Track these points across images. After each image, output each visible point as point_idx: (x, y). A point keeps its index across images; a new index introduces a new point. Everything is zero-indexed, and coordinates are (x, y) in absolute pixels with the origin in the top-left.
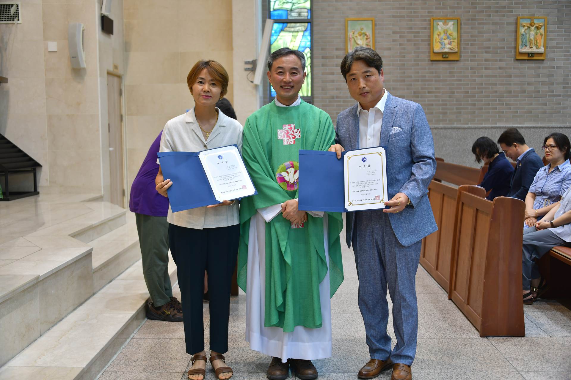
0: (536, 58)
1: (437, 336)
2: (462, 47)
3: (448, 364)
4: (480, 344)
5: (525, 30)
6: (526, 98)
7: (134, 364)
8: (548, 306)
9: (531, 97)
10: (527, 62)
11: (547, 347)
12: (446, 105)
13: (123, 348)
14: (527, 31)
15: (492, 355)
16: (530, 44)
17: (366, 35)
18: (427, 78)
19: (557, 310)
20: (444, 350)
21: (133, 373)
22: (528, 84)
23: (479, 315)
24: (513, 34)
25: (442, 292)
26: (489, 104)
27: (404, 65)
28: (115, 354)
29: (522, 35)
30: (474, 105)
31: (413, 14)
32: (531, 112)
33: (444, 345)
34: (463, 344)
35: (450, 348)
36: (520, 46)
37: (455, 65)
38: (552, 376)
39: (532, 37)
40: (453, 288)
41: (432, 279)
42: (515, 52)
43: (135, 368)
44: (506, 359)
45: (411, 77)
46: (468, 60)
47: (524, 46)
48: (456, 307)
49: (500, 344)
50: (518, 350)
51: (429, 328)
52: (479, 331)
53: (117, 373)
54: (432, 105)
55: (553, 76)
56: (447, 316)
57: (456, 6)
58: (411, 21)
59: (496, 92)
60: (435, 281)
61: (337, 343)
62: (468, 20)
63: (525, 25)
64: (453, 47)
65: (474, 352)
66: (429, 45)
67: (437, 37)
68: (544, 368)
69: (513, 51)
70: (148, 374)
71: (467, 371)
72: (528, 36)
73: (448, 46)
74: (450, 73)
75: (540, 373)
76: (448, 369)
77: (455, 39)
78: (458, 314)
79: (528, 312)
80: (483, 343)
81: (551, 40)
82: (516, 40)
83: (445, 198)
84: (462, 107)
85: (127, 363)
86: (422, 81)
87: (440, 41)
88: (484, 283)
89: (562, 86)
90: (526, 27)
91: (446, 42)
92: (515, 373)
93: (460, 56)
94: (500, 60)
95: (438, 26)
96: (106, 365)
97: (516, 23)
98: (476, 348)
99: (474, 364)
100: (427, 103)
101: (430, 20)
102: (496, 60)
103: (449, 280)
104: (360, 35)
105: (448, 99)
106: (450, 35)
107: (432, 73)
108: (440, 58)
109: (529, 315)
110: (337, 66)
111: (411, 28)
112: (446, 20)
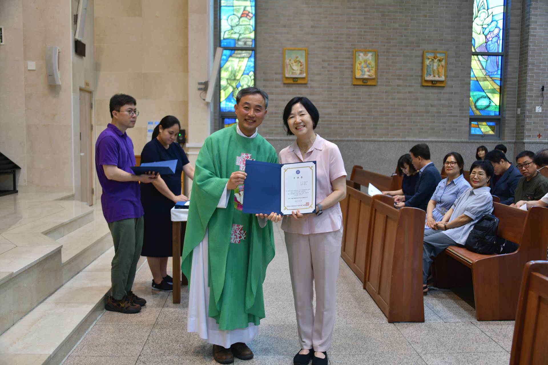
0: (438, 85)
1: (353, 321)
2: (379, 74)
3: (361, 347)
4: (388, 329)
5: (430, 62)
6: (430, 118)
7: (95, 348)
8: (444, 295)
9: (434, 116)
10: (431, 88)
11: (441, 331)
12: (365, 121)
13: (87, 334)
14: (431, 63)
15: (397, 339)
16: (434, 74)
17: (300, 62)
18: (350, 99)
19: (451, 298)
20: (358, 334)
21: (94, 357)
22: (432, 106)
23: (387, 304)
24: (420, 65)
25: (358, 282)
26: (400, 122)
27: (331, 88)
28: (79, 339)
29: (428, 66)
30: (388, 122)
31: (339, 46)
32: (434, 129)
33: (358, 330)
34: (373, 329)
35: (363, 333)
36: (425, 75)
37: (373, 89)
38: (445, 357)
39: (435, 68)
40: (367, 280)
41: (351, 270)
42: (422, 79)
43: (96, 352)
44: (409, 342)
45: (337, 98)
46: (383, 85)
47: (429, 75)
48: (369, 296)
49: (404, 329)
50: (419, 334)
51: (347, 314)
52: (387, 318)
53: (81, 357)
54: (354, 121)
55: (451, 100)
56: (361, 304)
57: (374, 40)
58: (337, 51)
59: (406, 112)
60: (353, 273)
61: (270, 328)
62: (384, 52)
63: (430, 58)
64: (372, 74)
65: (383, 336)
66: (352, 72)
67: (359, 65)
68: (439, 350)
69: (420, 78)
70: (107, 357)
71: (377, 353)
72: (432, 66)
73: (368, 73)
74: (369, 95)
75: (436, 354)
76: (361, 351)
77: (373, 67)
78: (371, 302)
79: (427, 300)
80: (391, 328)
81: (451, 70)
82: (422, 70)
83: (362, 204)
84: (378, 123)
85: (90, 348)
86: (346, 101)
87: (361, 69)
88: (392, 278)
89: (459, 108)
90: (431, 60)
91: (366, 69)
92: (416, 355)
93: (377, 82)
94: (410, 86)
95: (360, 57)
96: (71, 349)
97: (423, 56)
98: (385, 332)
99: (382, 347)
100: (349, 119)
101: (353, 52)
102: (406, 86)
103: (364, 271)
104: (295, 62)
105: (366, 116)
106: (369, 64)
107: (354, 95)
108: (361, 83)
109: (428, 303)
110: (276, 87)
111: (337, 58)
112: (366, 52)
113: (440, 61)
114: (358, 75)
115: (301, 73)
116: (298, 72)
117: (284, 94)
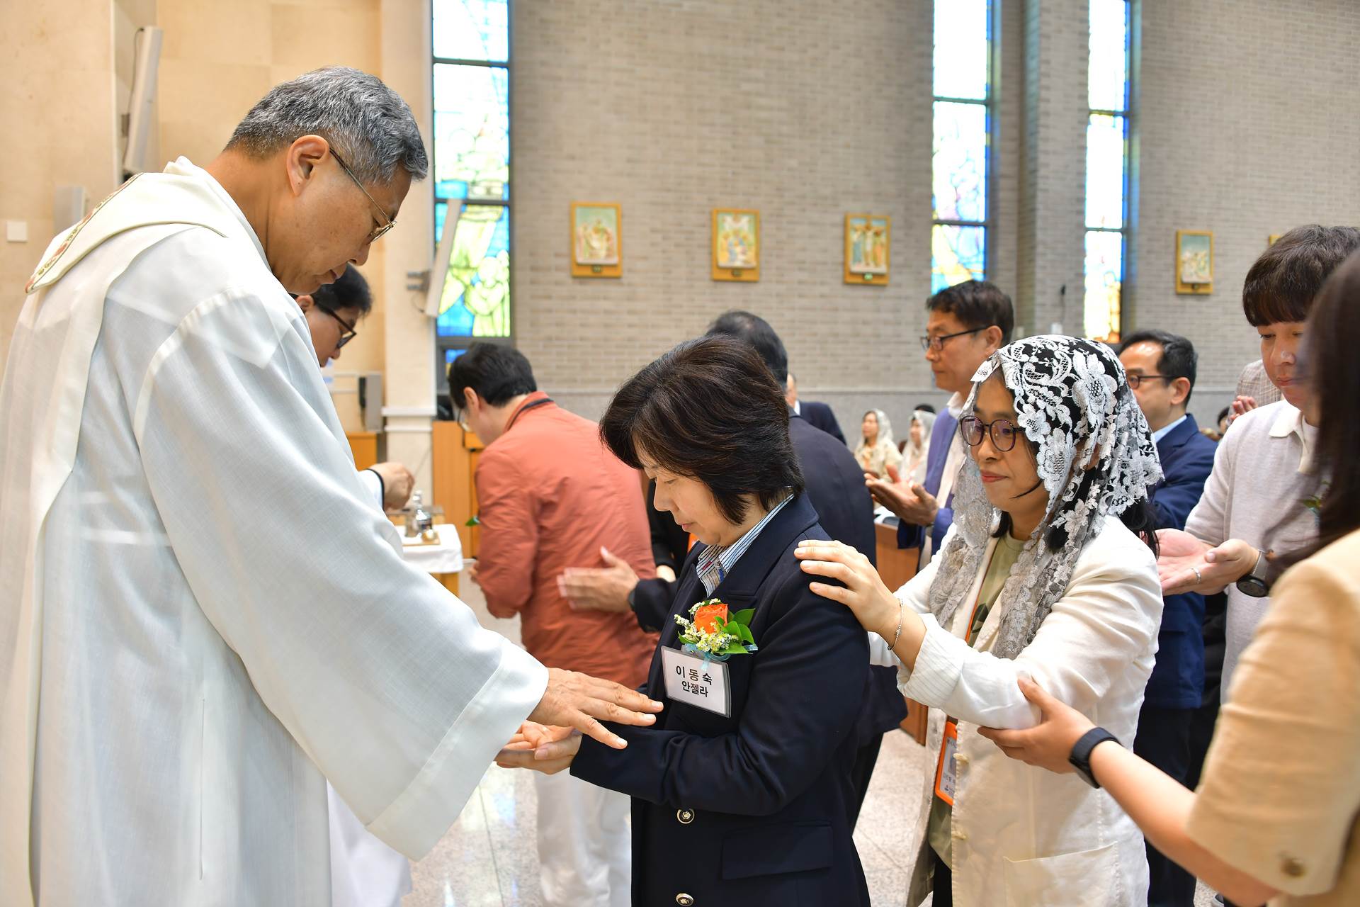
0: (873, 281)
2: (763, 259)
5: (859, 236)
6: (861, 346)
9: (868, 343)
10: (861, 287)
14: (861, 239)
16: (866, 260)
17: (605, 232)
18: (707, 310)
22: (865, 323)
24: (840, 243)
26: (804, 355)
27: (669, 286)
29: (856, 245)
31: (683, 201)
32: (868, 368)
36: (851, 263)
37: (753, 290)
39: (869, 248)
42: (844, 270)
45: (681, 306)
46: (771, 282)
47: (858, 262)
55: (899, 311)
57: (752, 190)
58: (681, 212)
59: (815, 334)
62: (772, 215)
63: (859, 228)
64: (750, 259)
66: (711, 253)
67: (723, 240)
69: (840, 268)
72: (862, 245)
73: (741, 257)
74: (744, 301)
77: (751, 245)
81: (897, 254)
82: (845, 252)
86: (699, 314)
87: (728, 248)
89: (913, 328)
90: (859, 233)
91: (738, 249)
93: (760, 275)
94: (822, 283)
95: (726, 224)
97: (845, 225)
101: (711, 213)
102: (815, 283)
104: (597, 231)
106: (745, 238)
107: (715, 301)
108: (728, 276)
110: (557, 283)
111: (680, 225)
112: (737, 213)
113: (877, 234)
114: (723, 261)
115: (608, 256)
116: (603, 253)
117: (573, 298)
